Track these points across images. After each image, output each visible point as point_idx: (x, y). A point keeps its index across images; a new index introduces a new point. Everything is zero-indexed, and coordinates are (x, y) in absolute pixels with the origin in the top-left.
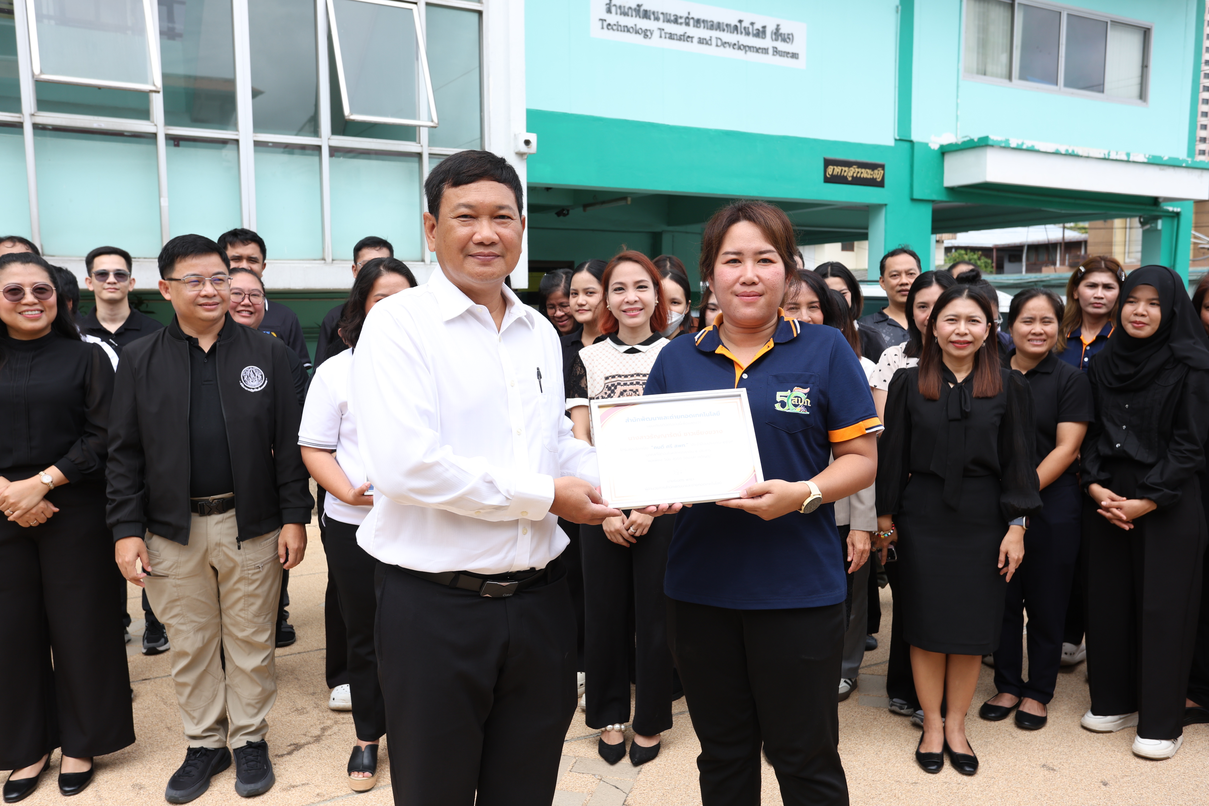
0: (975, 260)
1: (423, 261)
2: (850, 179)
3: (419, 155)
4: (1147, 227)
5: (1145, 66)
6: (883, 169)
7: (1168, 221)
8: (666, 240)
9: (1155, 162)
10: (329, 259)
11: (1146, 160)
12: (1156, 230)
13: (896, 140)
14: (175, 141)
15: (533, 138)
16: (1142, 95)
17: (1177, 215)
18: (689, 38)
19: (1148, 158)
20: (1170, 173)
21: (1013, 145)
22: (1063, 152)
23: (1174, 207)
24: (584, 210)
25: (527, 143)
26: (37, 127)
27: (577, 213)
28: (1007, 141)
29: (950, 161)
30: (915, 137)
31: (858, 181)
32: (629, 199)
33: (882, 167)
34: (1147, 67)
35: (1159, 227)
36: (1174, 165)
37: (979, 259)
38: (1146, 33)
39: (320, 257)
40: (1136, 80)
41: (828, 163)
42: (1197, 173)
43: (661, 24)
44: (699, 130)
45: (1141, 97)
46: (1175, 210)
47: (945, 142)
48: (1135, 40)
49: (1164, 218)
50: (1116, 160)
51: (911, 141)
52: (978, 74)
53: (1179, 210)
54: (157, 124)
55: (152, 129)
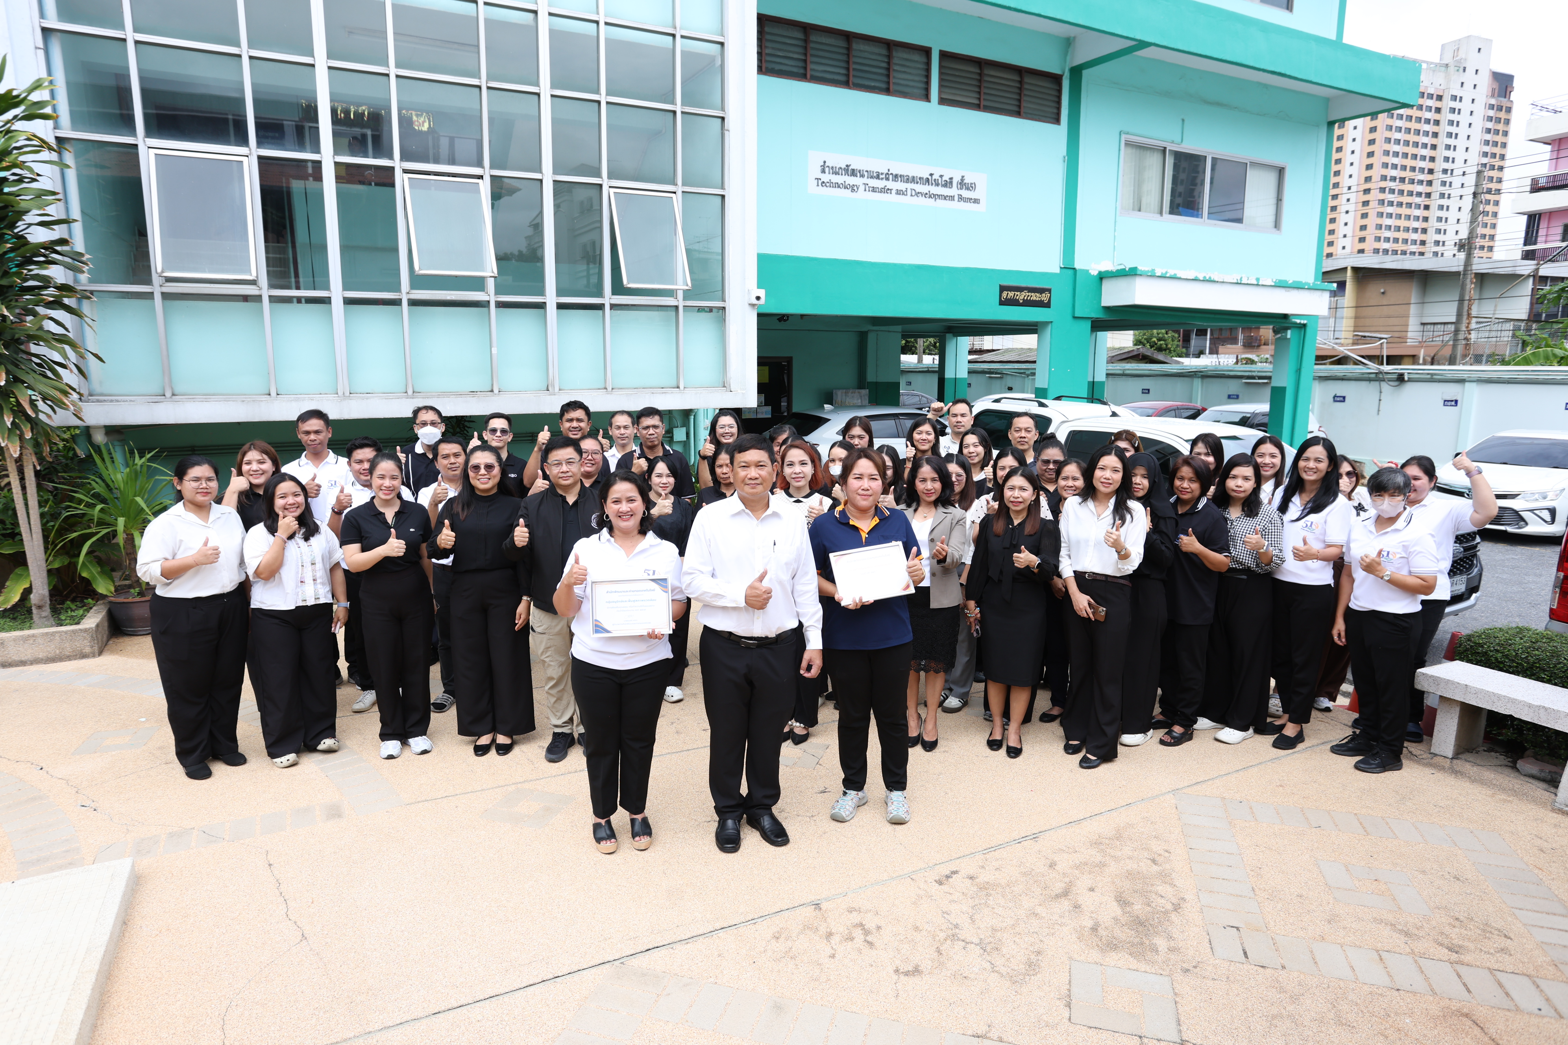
0: (1163, 334)
1: (678, 387)
2: (1021, 301)
3: (677, 307)
4: (1279, 336)
5: (1279, 200)
6: (1050, 293)
7: (1296, 331)
8: (871, 338)
9: (1281, 285)
10: (610, 389)
11: (1273, 284)
12: (1287, 339)
13: (1061, 268)
14: (502, 305)
15: (762, 293)
16: (1277, 225)
17: (1304, 325)
19: (1275, 282)
20: (1293, 292)
21: (1158, 274)
22: (1202, 279)
23: (1301, 319)
25: (758, 298)
26: (411, 301)
27: (794, 319)
28: (1153, 270)
29: (1107, 285)
30: (1077, 266)
31: (1028, 303)
33: (1049, 291)
34: (1281, 200)
35: (1289, 336)
36: (1298, 287)
37: (1167, 333)
38: (1281, 171)
39: (603, 386)
40: (1272, 212)
41: (1003, 289)
42: (1318, 293)
44: (895, 265)
45: (1276, 227)
46: (1302, 322)
47: (1103, 269)
48: (1271, 178)
49: (1292, 329)
50: (1247, 284)
51: (1074, 269)
52: (1133, 210)
53: (1305, 322)
54: (490, 295)
55: (486, 298)
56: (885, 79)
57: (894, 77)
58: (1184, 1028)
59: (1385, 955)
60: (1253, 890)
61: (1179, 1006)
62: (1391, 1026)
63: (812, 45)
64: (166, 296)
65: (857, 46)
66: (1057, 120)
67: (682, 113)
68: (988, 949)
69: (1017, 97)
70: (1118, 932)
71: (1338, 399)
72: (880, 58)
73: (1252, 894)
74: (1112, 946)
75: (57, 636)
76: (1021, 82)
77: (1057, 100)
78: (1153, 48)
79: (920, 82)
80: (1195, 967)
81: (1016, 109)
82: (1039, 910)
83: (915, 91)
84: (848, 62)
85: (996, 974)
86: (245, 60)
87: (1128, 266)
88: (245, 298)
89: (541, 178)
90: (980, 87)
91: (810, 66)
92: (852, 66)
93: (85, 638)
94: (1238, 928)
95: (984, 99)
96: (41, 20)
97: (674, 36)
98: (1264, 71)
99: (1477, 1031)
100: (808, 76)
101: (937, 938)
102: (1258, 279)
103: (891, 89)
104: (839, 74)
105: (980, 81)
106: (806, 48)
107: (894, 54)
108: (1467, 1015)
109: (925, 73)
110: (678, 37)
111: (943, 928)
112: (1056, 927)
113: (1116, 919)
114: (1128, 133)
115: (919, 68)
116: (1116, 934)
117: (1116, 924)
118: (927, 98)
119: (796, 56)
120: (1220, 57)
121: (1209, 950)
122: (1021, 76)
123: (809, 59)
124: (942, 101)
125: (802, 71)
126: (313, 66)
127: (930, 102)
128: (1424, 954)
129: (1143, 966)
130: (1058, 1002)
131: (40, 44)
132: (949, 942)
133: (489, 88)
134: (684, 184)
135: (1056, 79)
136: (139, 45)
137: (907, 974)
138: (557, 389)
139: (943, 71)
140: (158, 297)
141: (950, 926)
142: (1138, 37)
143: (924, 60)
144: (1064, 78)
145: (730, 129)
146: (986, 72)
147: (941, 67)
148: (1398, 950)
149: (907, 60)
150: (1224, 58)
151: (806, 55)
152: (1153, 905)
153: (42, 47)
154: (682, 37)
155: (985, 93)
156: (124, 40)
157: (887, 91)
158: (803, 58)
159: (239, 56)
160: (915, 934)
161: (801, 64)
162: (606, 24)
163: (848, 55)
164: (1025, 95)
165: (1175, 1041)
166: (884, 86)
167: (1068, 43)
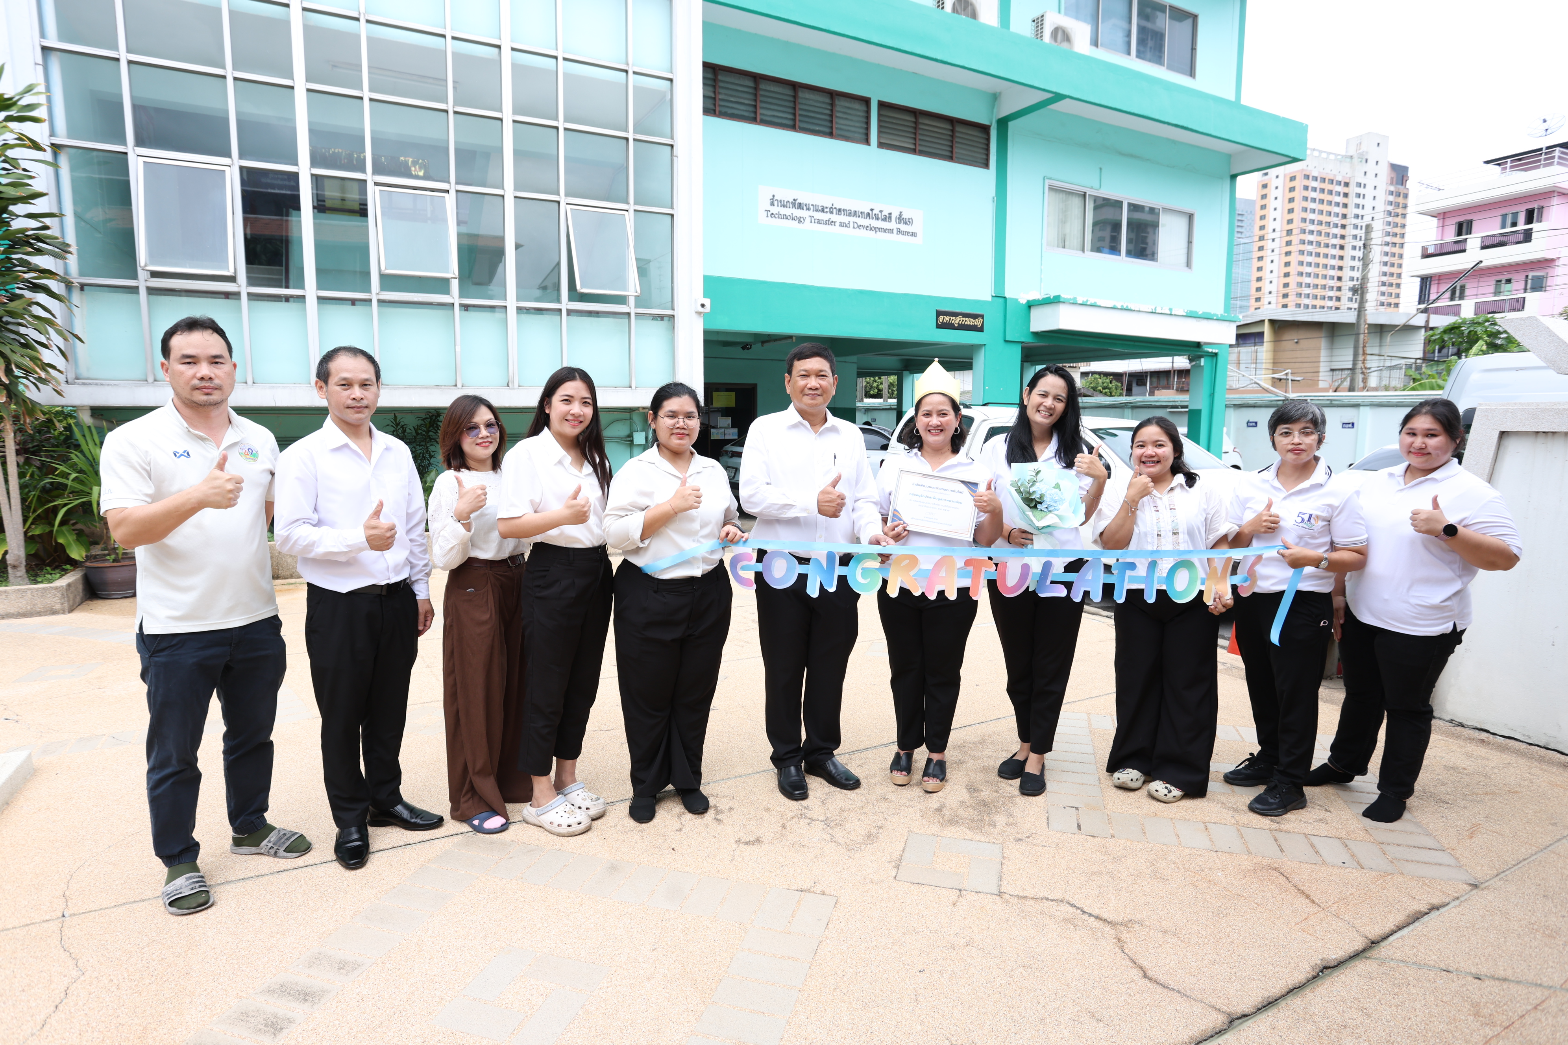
1: (630, 387)
2: (956, 325)
3: (629, 314)
4: (1194, 363)
5: (1190, 242)
6: (983, 319)
7: (1209, 359)
9: (1191, 315)
11: (1185, 314)
12: (1200, 366)
13: (993, 296)
14: (466, 307)
15: (707, 302)
16: (1188, 264)
17: (1216, 354)
18: (833, 223)
19: (1187, 313)
20: (1205, 323)
21: (1080, 302)
22: (1120, 307)
23: (1212, 348)
24: (762, 346)
25: (703, 306)
26: (380, 301)
27: (757, 347)
28: (1075, 298)
29: (1034, 312)
30: (1007, 295)
31: (962, 327)
32: (794, 338)
33: (982, 316)
35: (1202, 364)
36: (1207, 317)
38: (1191, 217)
40: (1184, 251)
41: (939, 313)
42: (1227, 324)
43: (811, 213)
44: (839, 289)
45: (1187, 266)
46: (1214, 351)
47: (1031, 298)
48: (1183, 223)
49: (1206, 358)
50: (1161, 314)
51: (1005, 297)
52: (1058, 247)
53: (1217, 351)
54: (454, 296)
55: (451, 301)
56: (829, 124)
57: (837, 123)
58: (1004, 883)
59: (1210, 826)
60: (1099, 779)
61: (1004, 867)
62: (1204, 878)
63: (762, 93)
64: (151, 291)
65: (803, 94)
66: (986, 165)
67: (635, 140)
68: (832, 824)
69: (949, 143)
70: (961, 812)
71: (1251, 424)
72: (824, 106)
73: (1097, 783)
74: (953, 822)
75: (29, 592)
76: (953, 131)
77: (985, 147)
78: (1067, 100)
79: (861, 127)
80: (1028, 837)
81: (949, 154)
82: (890, 796)
83: (856, 135)
84: (794, 108)
85: (834, 843)
86: (230, 81)
87: (1052, 294)
88: (227, 295)
89: (502, 194)
90: (915, 134)
91: (760, 111)
92: (798, 112)
93: (55, 595)
94: (1077, 808)
95: (919, 145)
96: (42, 40)
97: (626, 71)
98: (1169, 124)
99: (1282, 880)
100: (758, 120)
101: (785, 817)
102: (1171, 310)
103: (834, 133)
104: (786, 118)
105: (915, 128)
106: (756, 95)
107: (837, 102)
108: (1276, 869)
109: (865, 120)
110: (630, 73)
111: (793, 809)
112: (903, 808)
113: (962, 803)
114: (1050, 179)
115: (859, 116)
116: (958, 813)
117: (960, 806)
118: (867, 142)
119: (746, 102)
120: (1128, 110)
121: (1046, 824)
122: (953, 125)
123: (759, 104)
124: (881, 145)
125: (752, 115)
126: (292, 88)
127: (869, 145)
128: (1248, 824)
129: (978, 837)
130: (888, 865)
131: (39, 60)
132: (796, 819)
133: (455, 113)
134: (635, 204)
135: (985, 129)
136: (132, 66)
137: (747, 843)
138: (516, 385)
139: (881, 118)
140: (143, 291)
141: (800, 808)
142: (1054, 90)
143: (864, 108)
144: (992, 128)
145: (679, 156)
146: (921, 120)
147: (879, 115)
148: (1224, 822)
149: (849, 108)
150: (1132, 111)
151: (756, 101)
152: (1001, 792)
153: (41, 63)
154: (635, 73)
155: (920, 139)
156: (118, 60)
157: (831, 135)
158: (753, 103)
159: (224, 77)
160: (765, 813)
161: (752, 109)
162: (565, 59)
163: (795, 102)
164: (956, 142)
165: (993, 892)
166: (827, 130)
167: (995, 98)
